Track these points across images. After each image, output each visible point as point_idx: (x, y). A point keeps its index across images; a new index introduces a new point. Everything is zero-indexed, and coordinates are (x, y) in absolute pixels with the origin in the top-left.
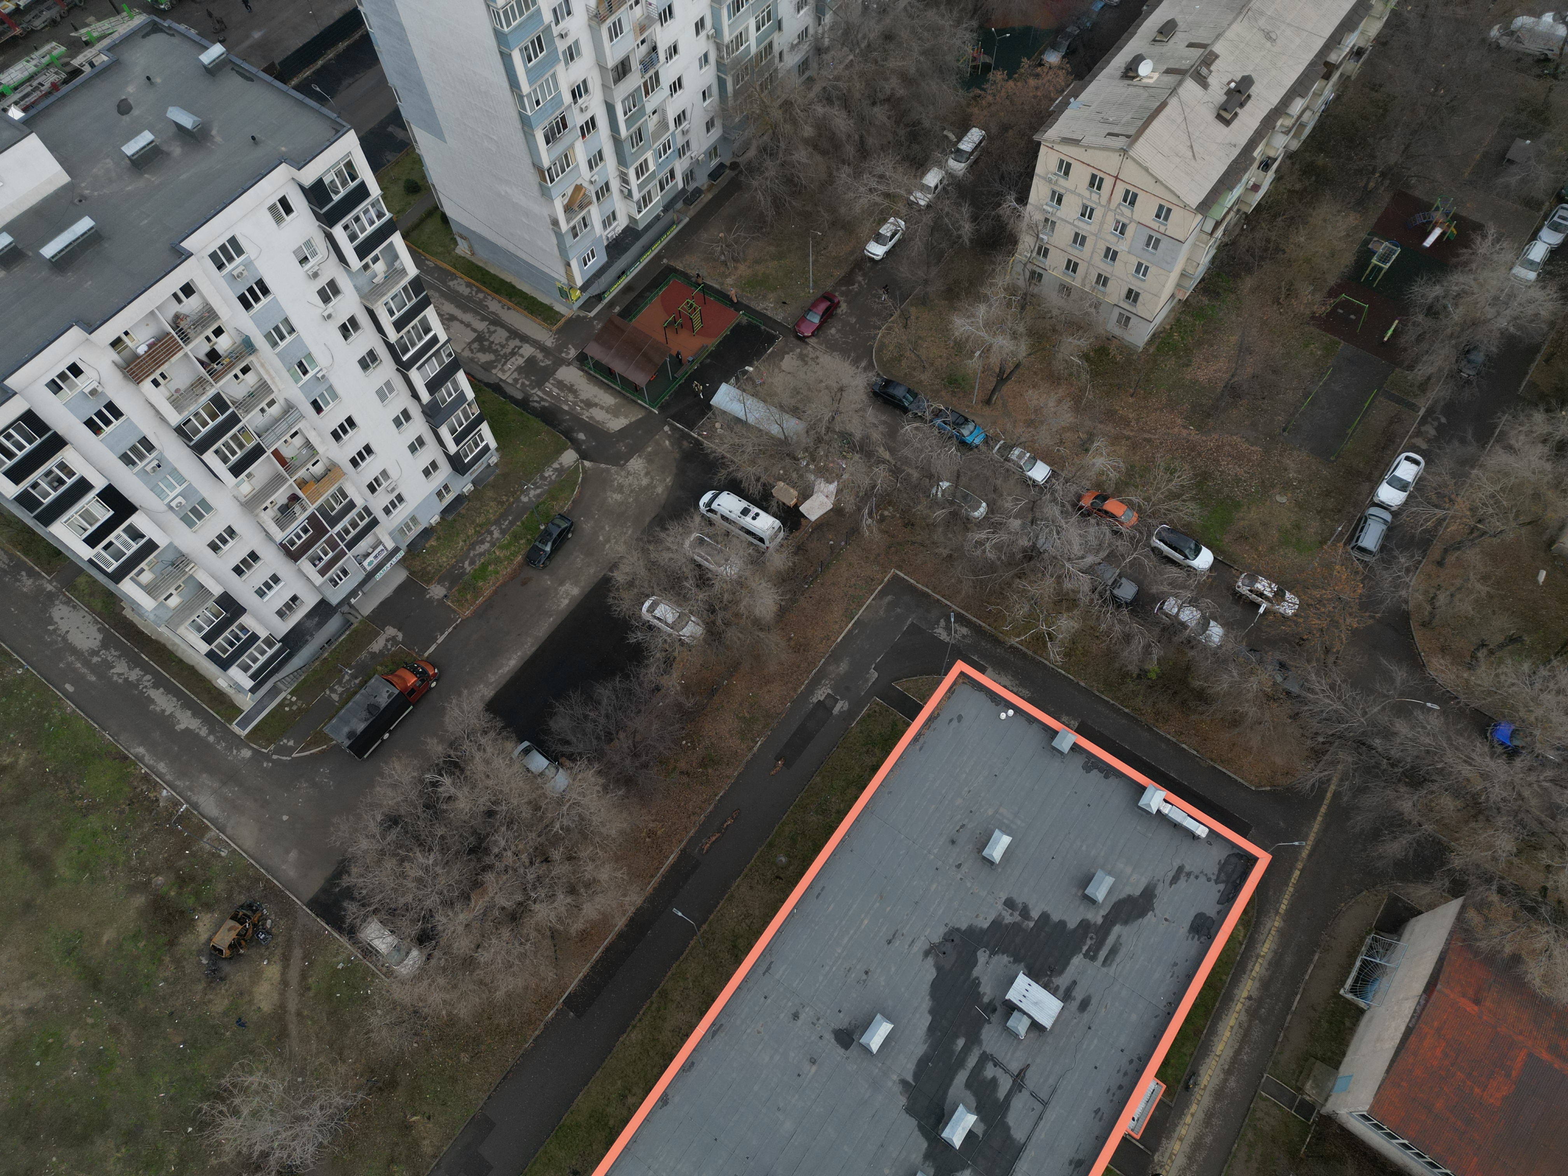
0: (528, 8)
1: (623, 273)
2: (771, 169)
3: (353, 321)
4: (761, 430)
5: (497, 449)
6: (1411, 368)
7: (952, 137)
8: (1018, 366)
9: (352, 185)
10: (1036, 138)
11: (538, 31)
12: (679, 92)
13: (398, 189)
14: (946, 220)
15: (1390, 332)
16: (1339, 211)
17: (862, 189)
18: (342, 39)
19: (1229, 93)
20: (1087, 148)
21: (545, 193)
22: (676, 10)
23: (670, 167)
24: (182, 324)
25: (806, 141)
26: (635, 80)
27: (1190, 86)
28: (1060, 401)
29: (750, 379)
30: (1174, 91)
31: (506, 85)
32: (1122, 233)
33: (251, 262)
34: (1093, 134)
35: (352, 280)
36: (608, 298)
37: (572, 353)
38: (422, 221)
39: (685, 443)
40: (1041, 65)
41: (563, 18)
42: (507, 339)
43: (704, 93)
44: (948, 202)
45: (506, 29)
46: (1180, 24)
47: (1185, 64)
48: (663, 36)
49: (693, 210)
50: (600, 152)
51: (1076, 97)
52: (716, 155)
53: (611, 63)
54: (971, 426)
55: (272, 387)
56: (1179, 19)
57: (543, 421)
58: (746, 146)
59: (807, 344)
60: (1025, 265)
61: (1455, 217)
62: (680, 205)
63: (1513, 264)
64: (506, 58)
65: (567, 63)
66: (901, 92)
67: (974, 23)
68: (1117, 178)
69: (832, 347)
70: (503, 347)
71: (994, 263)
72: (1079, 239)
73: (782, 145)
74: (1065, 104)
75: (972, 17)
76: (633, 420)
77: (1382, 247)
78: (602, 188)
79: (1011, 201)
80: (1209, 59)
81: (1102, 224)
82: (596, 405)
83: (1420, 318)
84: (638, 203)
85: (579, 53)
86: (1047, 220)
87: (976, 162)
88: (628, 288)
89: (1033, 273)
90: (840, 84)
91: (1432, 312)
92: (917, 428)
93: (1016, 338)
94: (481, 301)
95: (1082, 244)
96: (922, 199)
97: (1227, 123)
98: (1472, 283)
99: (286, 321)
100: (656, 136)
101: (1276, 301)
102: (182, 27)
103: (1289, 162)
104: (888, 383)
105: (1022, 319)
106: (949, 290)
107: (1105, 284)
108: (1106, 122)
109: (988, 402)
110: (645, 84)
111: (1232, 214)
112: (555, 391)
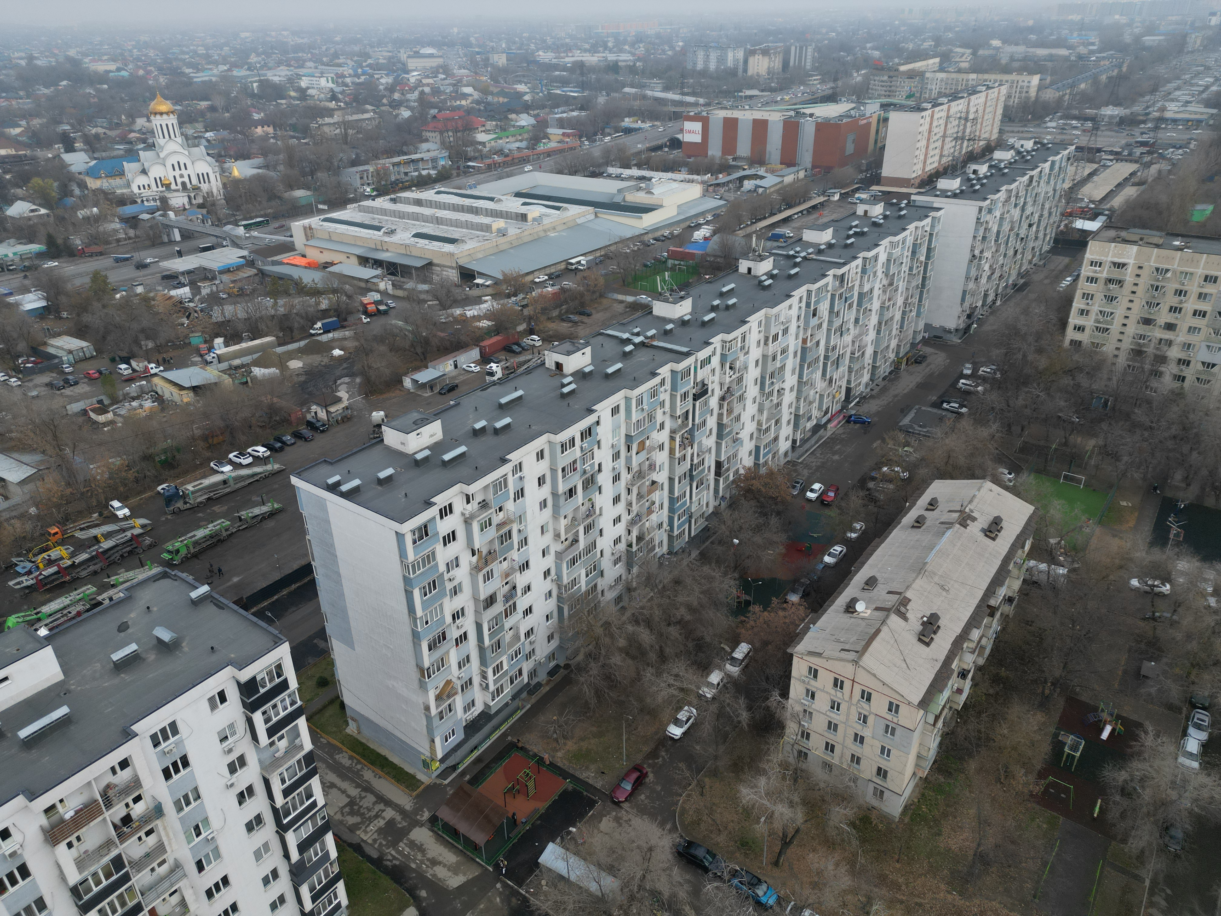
0: (429, 562)
1: (475, 748)
2: (594, 669)
3: (250, 790)
4: (581, 888)
5: (347, 907)
6: (1124, 841)
7: (728, 649)
8: (797, 831)
9: (277, 681)
10: (789, 650)
11: (434, 577)
12: (529, 616)
13: (312, 683)
14: (728, 709)
15: (1097, 809)
16: (1028, 711)
17: (662, 685)
18: (295, 583)
19: (923, 624)
20: (828, 659)
21: (423, 686)
22: (531, 564)
23: (519, 667)
24: (111, 793)
25: (620, 650)
26: (498, 608)
27: (894, 620)
28: (837, 865)
29: (573, 839)
30: (884, 622)
31: (406, 611)
32: (865, 722)
33: (182, 741)
34: (832, 650)
35: (258, 755)
36: (461, 768)
37: (426, 815)
38: (325, 707)
39: (514, 900)
40: (786, 602)
41: (453, 569)
42: (374, 804)
43: (547, 616)
44: (728, 696)
45: (412, 576)
46: (879, 579)
47: (888, 605)
48: (521, 580)
49: (534, 699)
50: (468, 657)
51: (814, 624)
52: (554, 658)
53: (482, 597)
54: (764, 887)
55: (168, 848)
56: (878, 576)
57: (392, 879)
58: (576, 653)
59: (621, 808)
60: (793, 745)
61: (1118, 717)
62: (524, 695)
63: (1177, 754)
64: (409, 595)
65: (451, 597)
66: (688, 617)
67: (736, 575)
68: (853, 681)
69: (642, 811)
70: (369, 810)
71: (768, 744)
72: (832, 726)
73: (603, 652)
74: (807, 629)
75: (734, 571)
76: (470, 877)
77: (1070, 739)
78: (466, 682)
79: (775, 696)
80: (905, 602)
81: (848, 715)
82: (440, 863)
83: (1118, 798)
84: (493, 693)
85: (461, 590)
86: (805, 711)
87: (746, 666)
88: (478, 760)
89: (800, 752)
90: (645, 611)
91: (1126, 792)
92: (717, 888)
93: (793, 806)
94: (359, 771)
95: (835, 730)
96: (709, 693)
97: (928, 644)
98: (1149, 769)
99: (196, 790)
100: (510, 645)
101: (998, 780)
102: (184, 575)
103: (979, 673)
104: (690, 844)
105: (796, 790)
106: (735, 765)
107: (858, 763)
108: (838, 641)
109: (776, 864)
110: (506, 610)
111: (946, 710)
112: (407, 850)
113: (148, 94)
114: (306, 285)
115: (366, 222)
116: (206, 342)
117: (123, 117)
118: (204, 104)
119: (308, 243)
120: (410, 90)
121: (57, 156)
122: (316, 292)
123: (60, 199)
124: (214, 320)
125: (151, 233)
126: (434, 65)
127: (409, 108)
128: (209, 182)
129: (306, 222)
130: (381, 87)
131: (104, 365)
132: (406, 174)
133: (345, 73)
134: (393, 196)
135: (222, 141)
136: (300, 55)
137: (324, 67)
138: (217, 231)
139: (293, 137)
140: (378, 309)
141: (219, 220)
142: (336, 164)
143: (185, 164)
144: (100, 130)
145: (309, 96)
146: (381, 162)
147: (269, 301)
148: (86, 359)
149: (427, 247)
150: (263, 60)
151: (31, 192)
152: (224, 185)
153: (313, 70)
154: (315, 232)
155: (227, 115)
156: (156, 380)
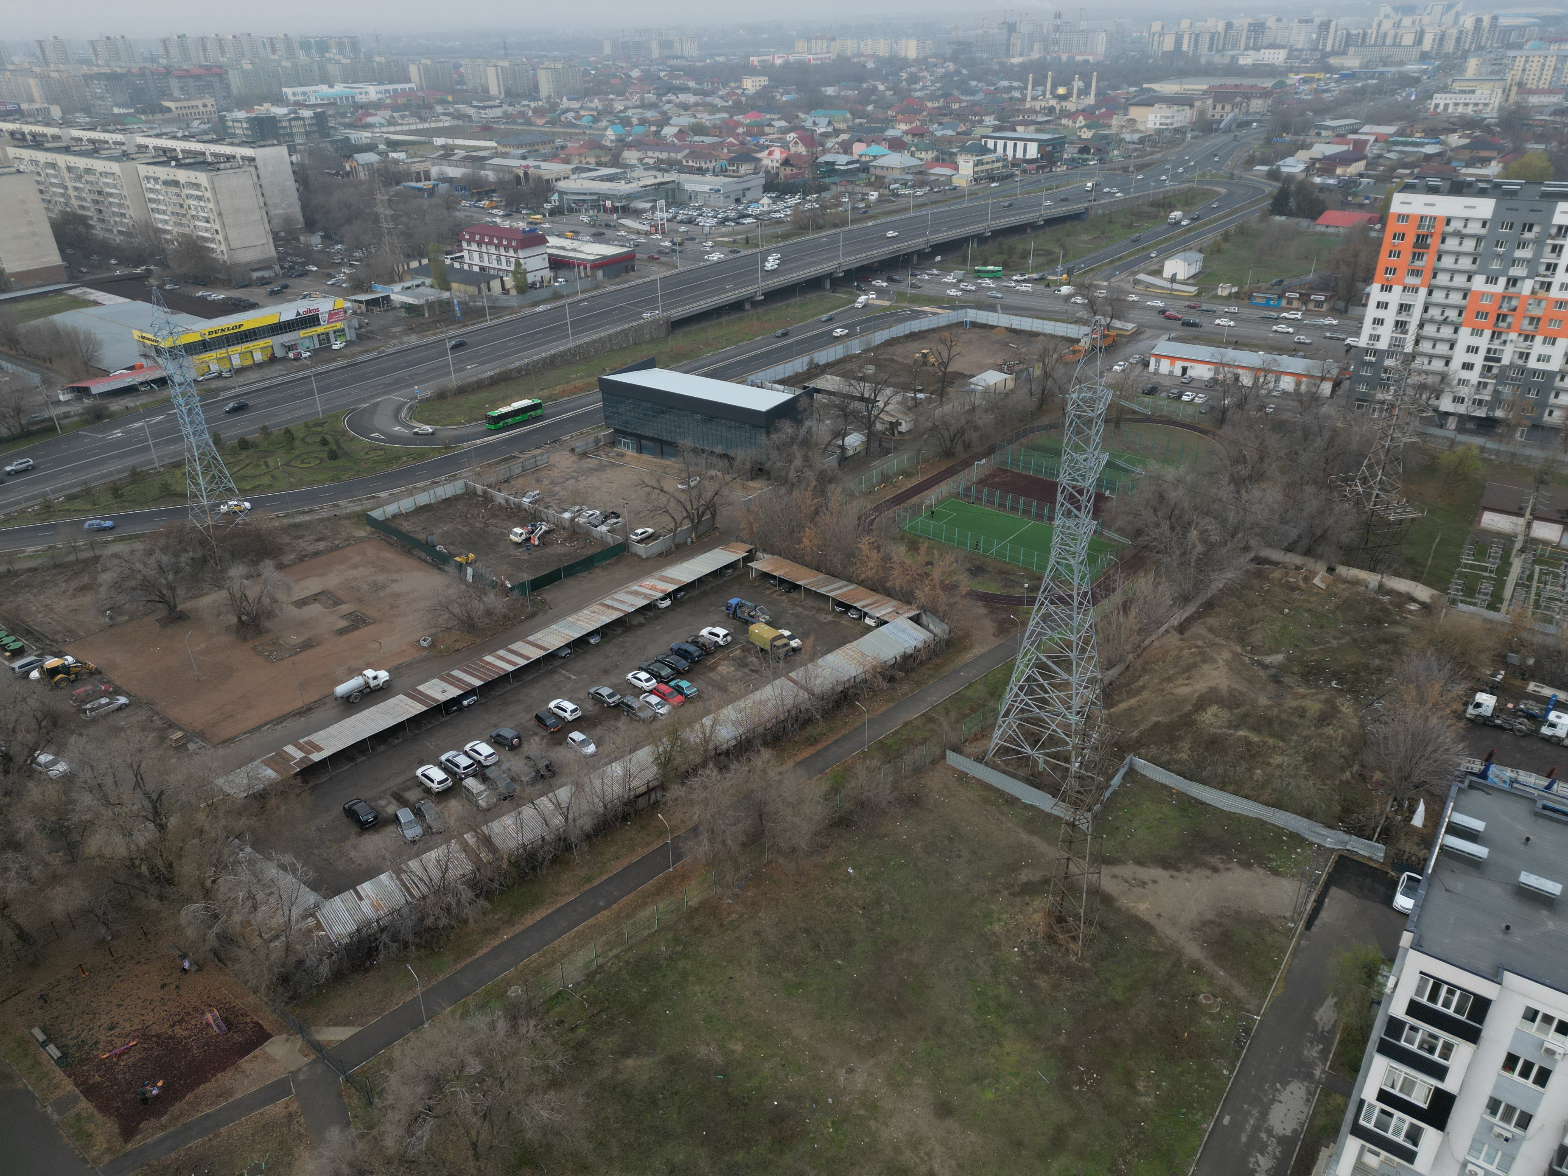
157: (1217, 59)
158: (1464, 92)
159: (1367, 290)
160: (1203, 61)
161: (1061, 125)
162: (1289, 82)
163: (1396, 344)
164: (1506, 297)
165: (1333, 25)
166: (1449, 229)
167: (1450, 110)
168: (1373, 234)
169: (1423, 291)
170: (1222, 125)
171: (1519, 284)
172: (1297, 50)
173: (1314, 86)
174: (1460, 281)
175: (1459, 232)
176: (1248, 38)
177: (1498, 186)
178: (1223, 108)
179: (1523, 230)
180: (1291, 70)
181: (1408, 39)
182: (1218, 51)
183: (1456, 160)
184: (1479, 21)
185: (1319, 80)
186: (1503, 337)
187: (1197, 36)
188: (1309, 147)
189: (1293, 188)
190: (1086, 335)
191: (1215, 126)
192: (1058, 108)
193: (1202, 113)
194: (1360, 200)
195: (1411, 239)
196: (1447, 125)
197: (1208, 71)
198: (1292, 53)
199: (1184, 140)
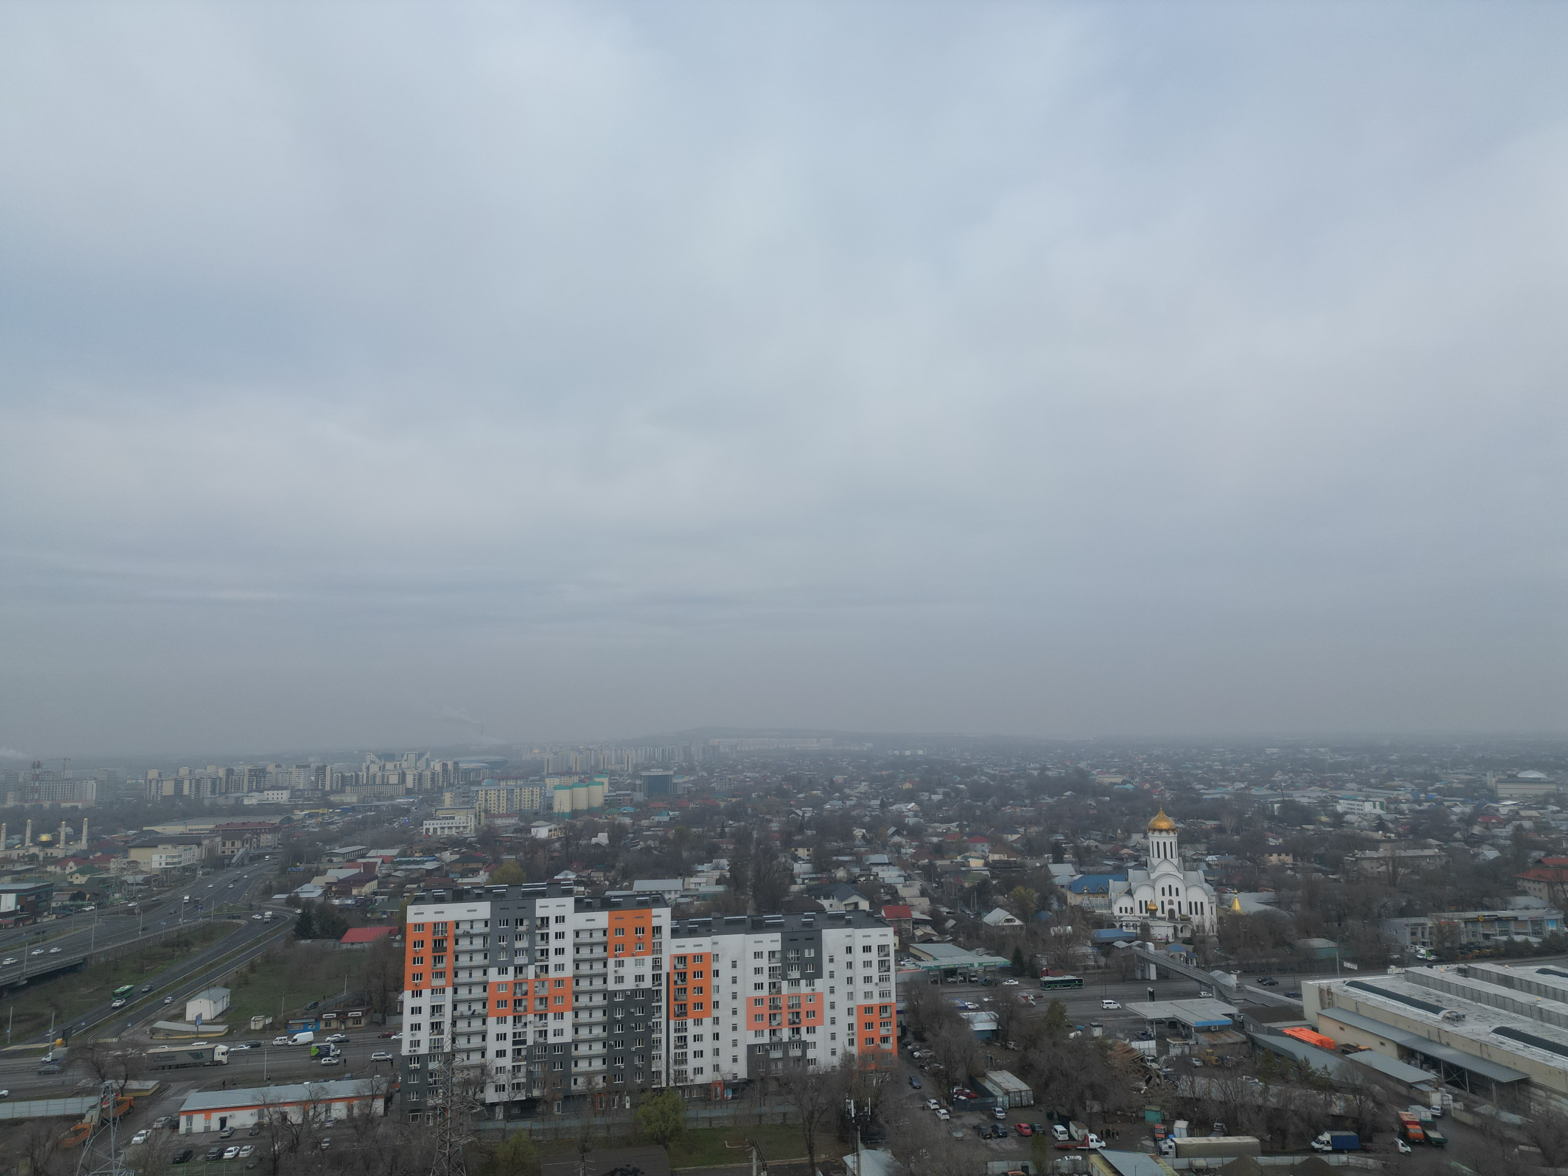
113: (1150, 809)
114: (1314, 1073)
115: (1416, 997)
116: (1164, 1121)
117: (1119, 831)
118: (1211, 824)
119: (1324, 1012)
120: (1500, 823)
121: (1045, 866)
122: (1327, 1086)
123: (1037, 912)
124: (1179, 1093)
125: (1124, 965)
126: (1541, 792)
127: (1494, 846)
128: (1202, 913)
129: (1324, 982)
130: (1454, 818)
131: (1038, 1118)
132: (1487, 937)
133: (1401, 798)
134: (1462, 966)
135: (1226, 867)
136: (1340, 774)
137: (1371, 790)
138: (1201, 975)
139: (1318, 871)
140: (1426, 1137)
141: (1206, 962)
142: (1376, 910)
143: (1177, 889)
144: (1092, 843)
145: (1347, 822)
146: (1446, 915)
147: (1257, 1084)
148: (1022, 1107)
149: (1520, 1053)
150: (1291, 778)
151: (1012, 900)
152: (1220, 920)
153: (1356, 793)
154: (1335, 999)
155: (1236, 837)
156: (1094, 1158)
157: (221, 801)
158: (447, 818)
159: (400, 998)
160: (207, 803)
161: (47, 872)
162: (295, 818)
163: (436, 1045)
164: (517, 984)
165: (328, 769)
166: (460, 931)
167: (439, 833)
168: (396, 945)
169: (449, 990)
170: (234, 861)
171: (524, 971)
172: (299, 790)
173: (320, 819)
174: (478, 975)
175: (468, 932)
176: (250, 782)
177: (489, 890)
178: (233, 844)
179: (517, 924)
180: (296, 807)
181: (394, 779)
182: (221, 794)
183: (452, 872)
184: (445, 766)
185: (323, 814)
186: (523, 1021)
187: (198, 782)
188: (324, 873)
189: (313, 911)
190: (92, 1107)
191: (226, 861)
192: (41, 855)
193: (211, 851)
194: (378, 915)
195: (429, 945)
196: (439, 845)
197: (212, 812)
198: (295, 793)
199: (195, 877)
